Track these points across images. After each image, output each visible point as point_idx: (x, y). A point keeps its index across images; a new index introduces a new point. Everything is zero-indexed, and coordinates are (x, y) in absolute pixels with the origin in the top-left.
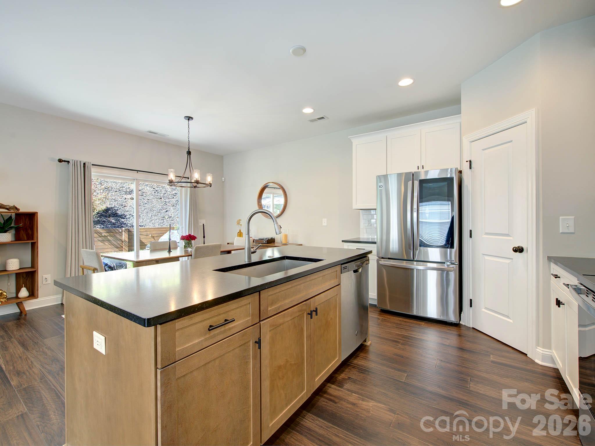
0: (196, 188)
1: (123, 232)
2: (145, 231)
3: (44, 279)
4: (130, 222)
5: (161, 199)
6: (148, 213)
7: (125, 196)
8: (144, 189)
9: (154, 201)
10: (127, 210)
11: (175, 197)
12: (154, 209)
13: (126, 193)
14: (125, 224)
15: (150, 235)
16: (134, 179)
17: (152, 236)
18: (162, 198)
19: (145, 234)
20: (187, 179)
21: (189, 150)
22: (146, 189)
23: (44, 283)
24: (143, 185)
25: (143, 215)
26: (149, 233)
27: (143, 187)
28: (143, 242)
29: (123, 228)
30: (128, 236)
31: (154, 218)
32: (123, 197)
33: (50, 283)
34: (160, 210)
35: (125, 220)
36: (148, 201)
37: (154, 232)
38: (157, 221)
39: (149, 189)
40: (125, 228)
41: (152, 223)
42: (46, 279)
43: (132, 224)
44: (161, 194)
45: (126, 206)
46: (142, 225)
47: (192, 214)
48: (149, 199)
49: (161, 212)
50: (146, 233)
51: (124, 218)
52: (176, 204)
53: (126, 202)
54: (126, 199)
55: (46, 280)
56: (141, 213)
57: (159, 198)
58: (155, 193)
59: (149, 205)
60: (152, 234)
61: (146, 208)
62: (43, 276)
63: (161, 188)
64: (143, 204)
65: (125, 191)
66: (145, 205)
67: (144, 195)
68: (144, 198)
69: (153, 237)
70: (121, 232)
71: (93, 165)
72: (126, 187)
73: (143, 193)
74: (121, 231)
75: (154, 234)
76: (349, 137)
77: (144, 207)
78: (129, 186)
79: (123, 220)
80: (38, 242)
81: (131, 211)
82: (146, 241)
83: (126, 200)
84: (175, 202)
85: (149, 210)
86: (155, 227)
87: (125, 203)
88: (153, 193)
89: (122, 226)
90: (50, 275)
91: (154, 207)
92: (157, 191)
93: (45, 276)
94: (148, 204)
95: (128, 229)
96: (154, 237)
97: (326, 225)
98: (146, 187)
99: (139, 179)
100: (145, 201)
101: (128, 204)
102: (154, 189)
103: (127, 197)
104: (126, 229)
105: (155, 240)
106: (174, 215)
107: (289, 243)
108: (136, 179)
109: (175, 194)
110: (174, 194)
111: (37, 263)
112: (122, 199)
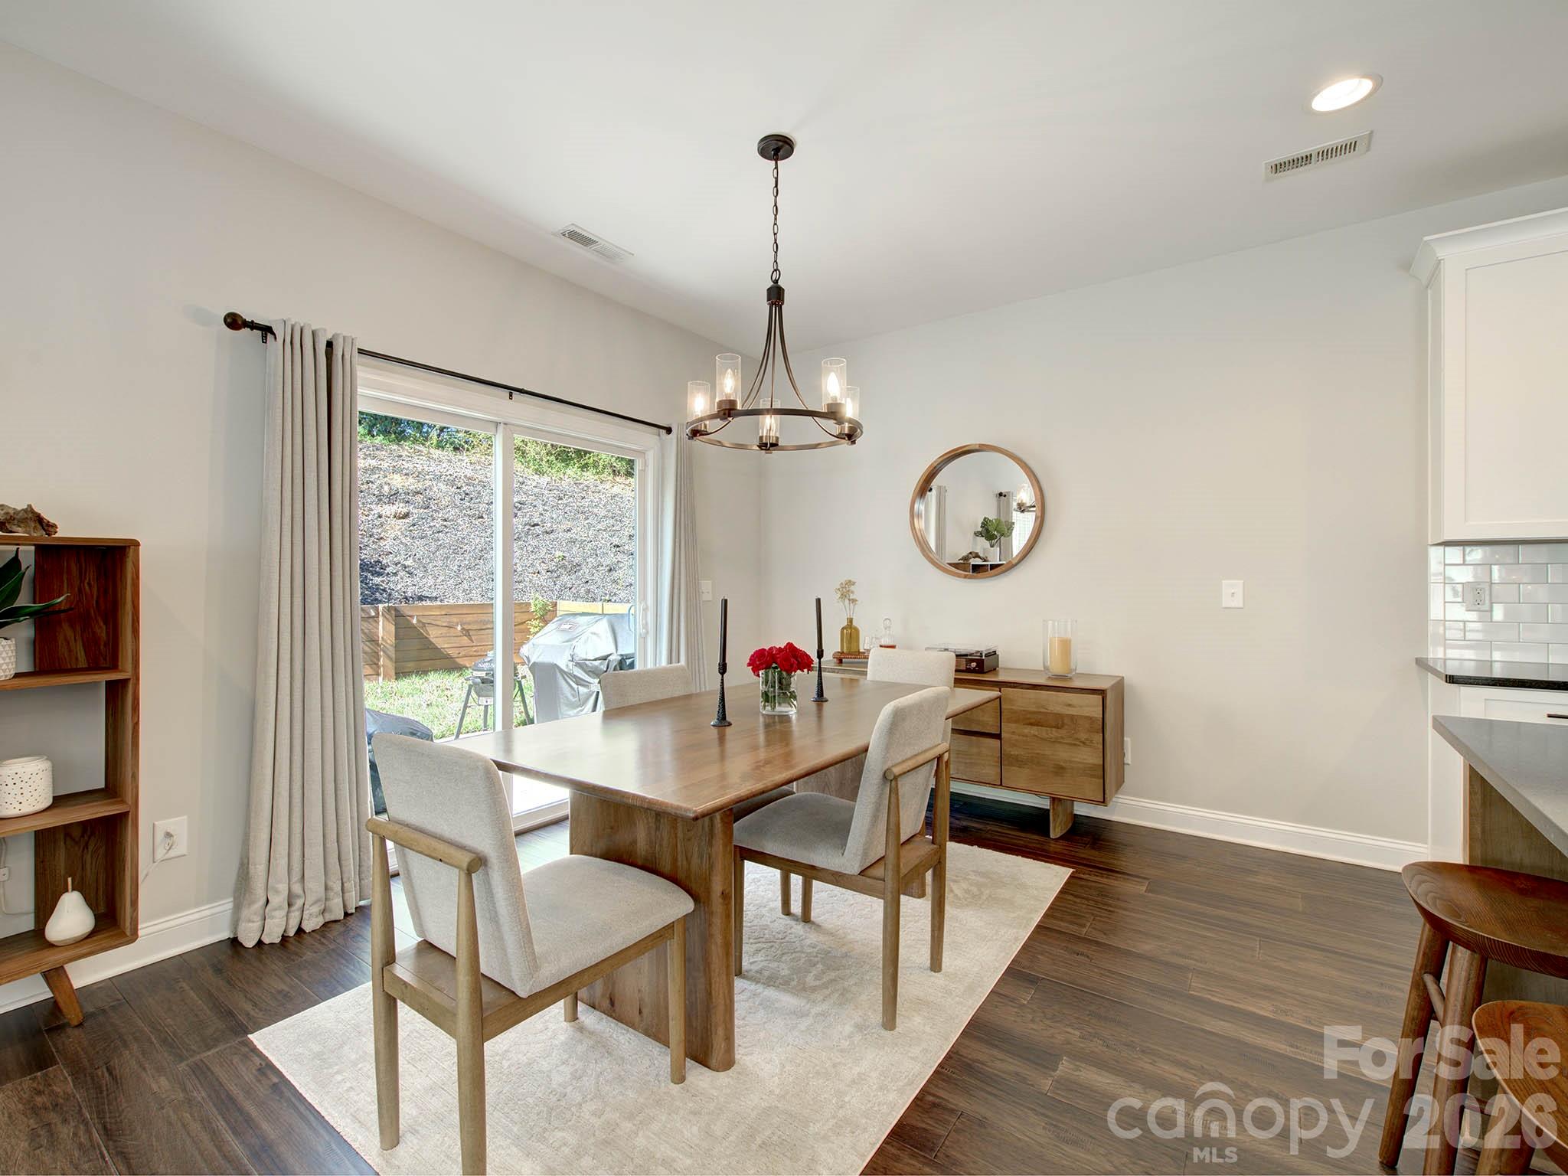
0: (775, 453)
1: (381, 619)
2: (443, 613)
3: (160, 836)
4: (399, 586)
5: (482, 517)
6: (447, 558)
7: (377, 509)
8: (430, 488)
9: (461, 523)
10: (387, 548)
11: (519, 513)
12: (465, 548)
13: (380, 500)
14: (384, 590)
15: (459, 628)
16: (497, 424)
17: (463, 629)
18: (484, 516)
19: (444, 624)
20: (664, 431)
21: (776, 282)
22: (435, 489)
23: (160, 853)
24: (427, 477)
25: (435, 566)
26: (455, 619)
27: (428, 483)
28: (437, 648)
29: (381, 606)
30: (396, 628)
31: (467, 574)
32: (373, 513)
33: (185, 853)
34: (482, 551)
35: (383, 582)
36: (445, 523)
37: (469, 618)
38: (475, 582)
39: (444, 490)
40: (386, 605)
41: (463, 591)
42: (168, 835)
43: (404, 592)
44: (480, 505)
45: (382, 538)
46: (434, 595)
47: (683, 560)
48: (446, 517)
49: (485, 556)
50: (447, 619)
51: (379, 574)
52: (527, 534)
53: (382, 525)
54: (380, 517)
55: (168, 841)
56: (428, 560)
57: (475, 515)
58: (461, 500)
59: (448, 535)
60: (465, 624)
61: (441, 545)
62: (156, 823)
63: (479, 488)
64: (431, 532)
65: (376, 493)
66: (437, 535)
67: (432, 506)
68: (432, 516)
69: (467, 633)
70: (373, 617)
71: (361, 352)
72: (378, 482)
73: (430, 499)
74: (373, 614)
75: (469, 624)
76: (1426, 238)
77: (435, 541)
78: (386, 479)
79: (377, 580)
80: (138, 679)
81: (400, 554)
82: (446, 646)
83: (383, 520)
84: (521, 527)
85: (451, 551)
86: (472, 603)
87: (379, 530)
88: (458, 502)
89: (376, 599)
90: (185, 817)
91: (466, 541)
92: (467, 494)
93: (164, 825)
94: (447, 533)
95: (396, 609)
96: (471, 633)
97: (1241, 605)
98: (434, 483)
99: (513, 425)
100: (438, 524)
101: (389, 532)
102: (458, 490)
103: (384, 512)
104: (389, 609)
105: (472, 641)
106: (523, 566)
107: (1077, 672)
108: (505, 424)
109: (520, 506)
110: (517, 504)
111: (135, 777)
112: (370, 518)
